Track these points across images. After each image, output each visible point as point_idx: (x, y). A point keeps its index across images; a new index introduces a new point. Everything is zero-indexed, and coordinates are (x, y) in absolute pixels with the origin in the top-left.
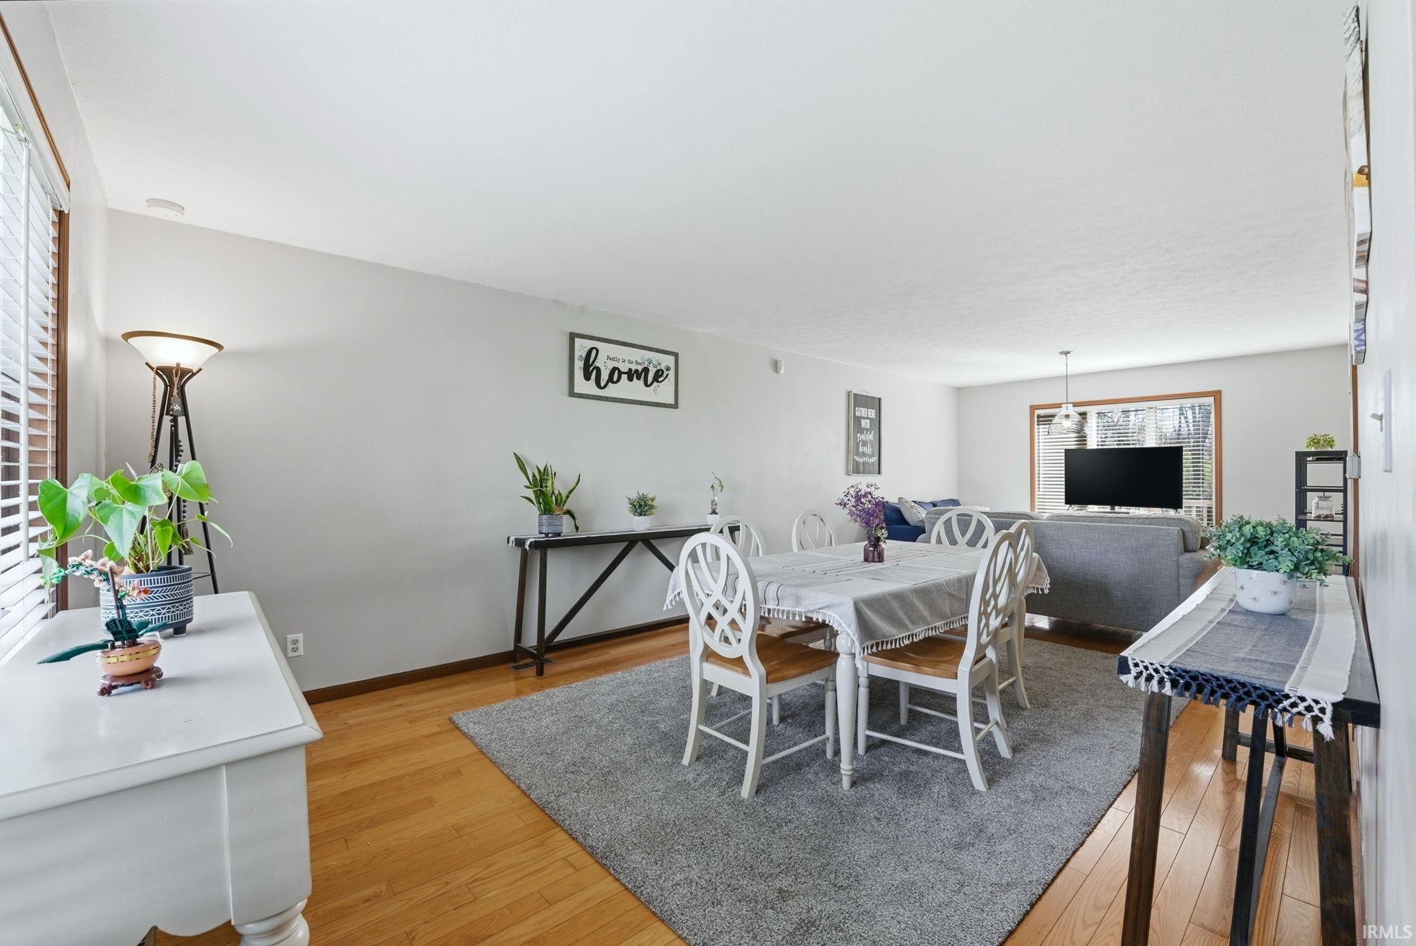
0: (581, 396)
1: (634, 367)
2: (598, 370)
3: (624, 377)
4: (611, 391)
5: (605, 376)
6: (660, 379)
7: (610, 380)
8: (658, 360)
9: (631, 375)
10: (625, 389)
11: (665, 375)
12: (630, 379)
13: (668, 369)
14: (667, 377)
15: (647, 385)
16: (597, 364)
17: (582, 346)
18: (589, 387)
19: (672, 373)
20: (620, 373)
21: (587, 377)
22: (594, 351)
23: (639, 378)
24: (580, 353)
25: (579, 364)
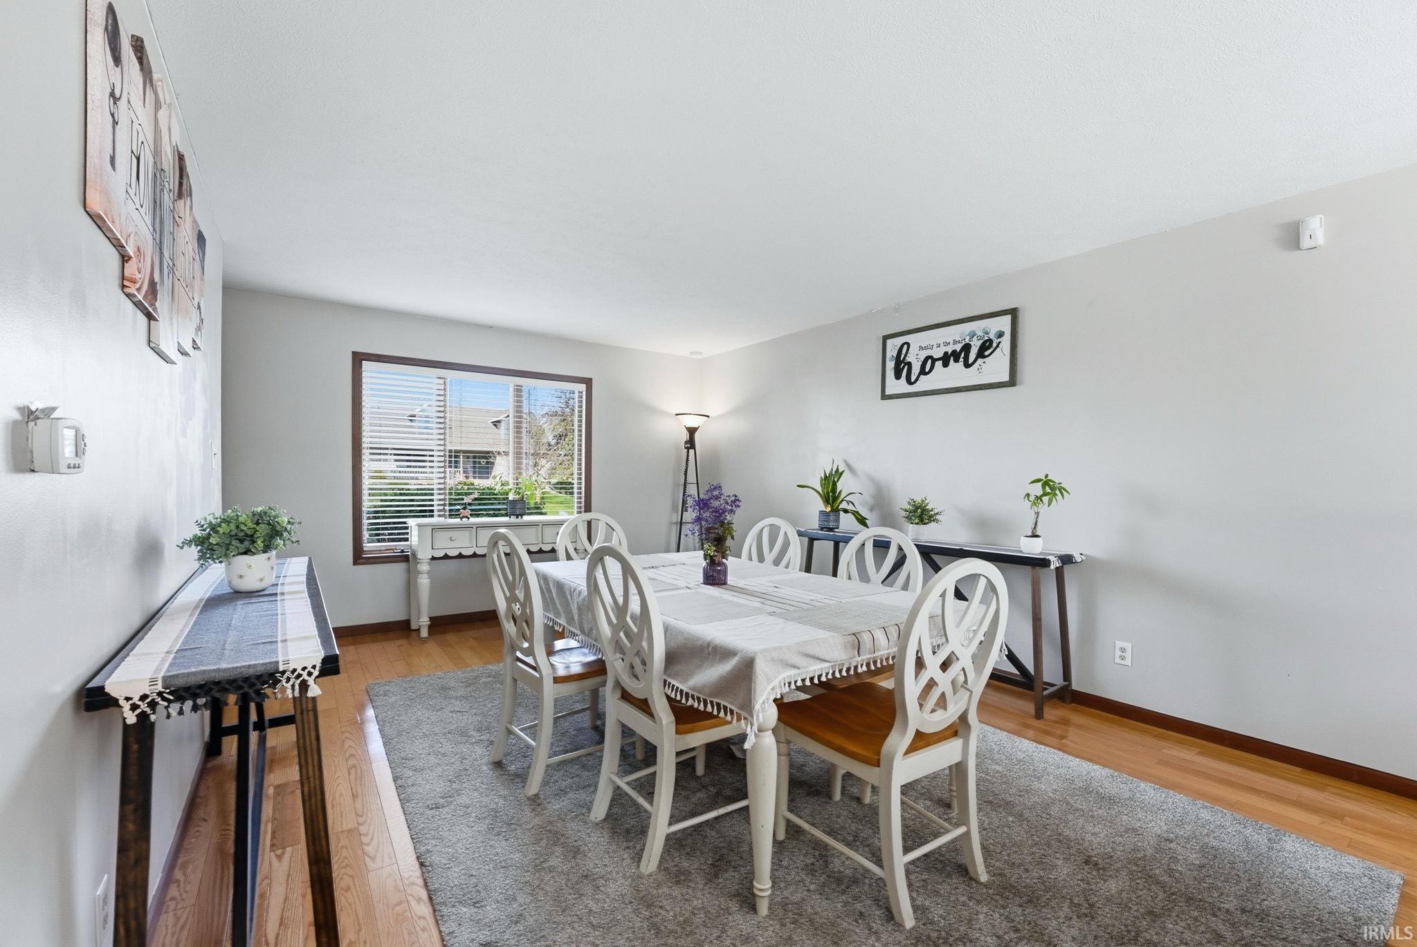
0: (891, 397)
1: (949, 350)
2: (909, 364)
3: (939, 364)
4: (925, 383)
5: (916, 370)
6: (987, 353)
7: (923, 372)
8: (984, 329)
9: (945, 360)
10: (941, 377)
11: (994, 345)
12: (946, 365)
13: (1000, 335)
14: (997, 346)
15: (967, 365)
16: (908, 359)
17: (893, 346)
18: (901, 386)
19: (1006, 342)
20: (934, 360)
21: (898, 376)
22: (906, 346)
23: (956, 361)
24: (891, 354)
25: (890, 365)
